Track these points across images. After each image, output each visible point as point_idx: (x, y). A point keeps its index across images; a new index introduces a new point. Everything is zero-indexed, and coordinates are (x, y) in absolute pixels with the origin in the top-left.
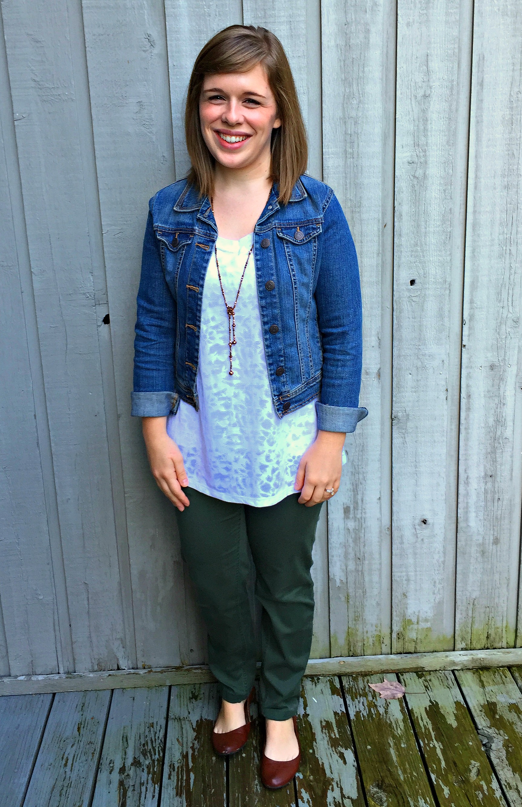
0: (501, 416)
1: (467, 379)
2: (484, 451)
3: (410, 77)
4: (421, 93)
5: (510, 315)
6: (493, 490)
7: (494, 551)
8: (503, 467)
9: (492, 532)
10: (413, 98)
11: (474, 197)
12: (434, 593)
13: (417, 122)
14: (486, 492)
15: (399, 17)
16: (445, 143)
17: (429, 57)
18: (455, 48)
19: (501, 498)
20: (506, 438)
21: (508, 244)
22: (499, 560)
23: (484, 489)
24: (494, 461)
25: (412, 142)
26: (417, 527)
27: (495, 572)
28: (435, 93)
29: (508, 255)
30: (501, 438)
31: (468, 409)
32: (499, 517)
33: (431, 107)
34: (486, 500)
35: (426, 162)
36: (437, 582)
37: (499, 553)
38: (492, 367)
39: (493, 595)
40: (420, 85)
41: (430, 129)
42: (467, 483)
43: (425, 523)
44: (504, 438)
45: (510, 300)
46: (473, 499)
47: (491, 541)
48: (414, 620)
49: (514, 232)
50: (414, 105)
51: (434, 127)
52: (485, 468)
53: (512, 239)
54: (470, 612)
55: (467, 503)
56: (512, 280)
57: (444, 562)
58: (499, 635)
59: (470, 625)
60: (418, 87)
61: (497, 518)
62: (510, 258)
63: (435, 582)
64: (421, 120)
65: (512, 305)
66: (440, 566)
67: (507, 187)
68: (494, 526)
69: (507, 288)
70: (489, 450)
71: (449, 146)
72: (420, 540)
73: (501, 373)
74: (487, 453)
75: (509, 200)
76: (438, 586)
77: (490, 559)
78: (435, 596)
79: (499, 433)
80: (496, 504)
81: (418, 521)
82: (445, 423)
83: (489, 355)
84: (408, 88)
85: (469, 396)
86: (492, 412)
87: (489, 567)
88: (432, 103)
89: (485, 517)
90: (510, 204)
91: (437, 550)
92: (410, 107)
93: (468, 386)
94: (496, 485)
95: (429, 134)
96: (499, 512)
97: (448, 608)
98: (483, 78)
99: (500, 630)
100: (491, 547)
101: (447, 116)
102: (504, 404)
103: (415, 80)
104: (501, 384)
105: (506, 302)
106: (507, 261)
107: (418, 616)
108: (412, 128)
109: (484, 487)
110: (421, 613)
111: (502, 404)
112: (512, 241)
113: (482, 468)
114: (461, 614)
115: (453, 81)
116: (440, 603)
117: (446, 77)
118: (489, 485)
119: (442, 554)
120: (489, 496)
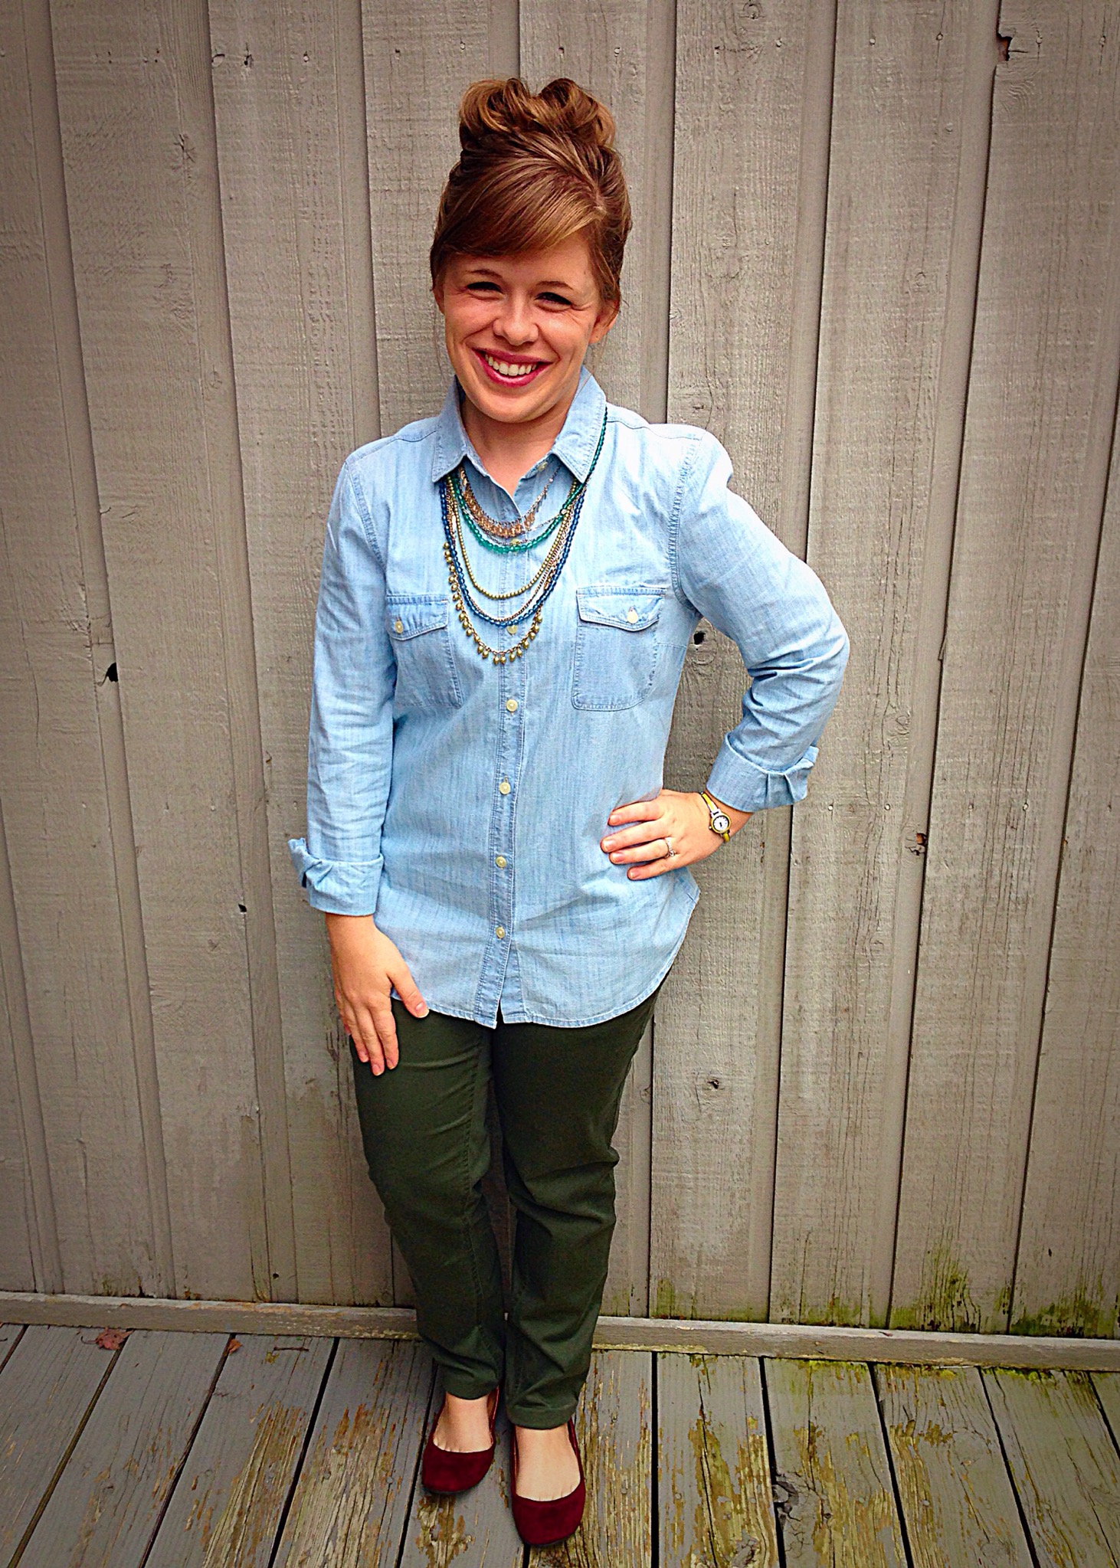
0: (869, 901)
1: (803, 827)
2: (833, 963)
3: (699, 238)
4: (719, 269)
5: (890, 711)
6: (849, 1035)
7: (850, 1147)
8: (870, 995)
9: (845, 1112)
10: (704, 280)
11: (825, 480)
12: (730, 1214)
13: (711, 327)
14: (835, 1038)
15: (677, 116)
16: (768, 371)
17: (739, 199)
18: (790, 181)
19: (865, 1051)
20: (877, 942)
21: (891, 575)
22: (857, 1165)
23: (830, 1035)
24: (853, 982)
25: (701, 367)
26: (701, 1092)
27: (850, 1186)
28: (750, 272)
29: (890, 596)
30: (867, 941)
31: (805, 883)
32: (860, 1086)
33: (741, 299)
34: (835, 1053)
35: (729, 409)
36: (738, 1195)
37: (857, 1154)
38: (853, 808)
39: (846, 1229)
40: (720, 255)
41: (737, 343)
42: (799, 1020)
43: (716, 1087)
44: (873, 941)
45: (892, 681)
46: (809, 1052)
47: (844, 1130)
48: (693, 1258)
49: (903, 551)
50: (706, 295)
51: (745, 339)
52: (834, 993)
53: (899, 565)
54: (801, 1255)
55: (799, 1055)
56: (897, 644)
57: (750, 1160)
58: (856, 1303)
59: (798, 1278)
60: (714, 257)
61: (856, 1089)
62: (894, 602)
63: (733, 1196)
64: (720, 324)
65: (896, 693)
66: (743, 1167)
67: (892, 463)
68: (849, 1102)
69: (887, 659)
70: (843, 963)
71: (776, 377)
72: (704, 1115)
73: (871, 820)
74: (839, 967)
75: (894, 488)
76: (739, 1202)
77: (841, 1161)
78: (731, 1219)
79: (863, 931)
80: (854, 1062)
81: (701, 1082)
82: (759, 907)
83: (848, 783)
84: (694, 260)
85: (807, 859)
86: (852, 891)
87: (839, 1175)
88: (742, 290)
89: (834, 1084)
90: (898, 496)
91: (738, 1137)
92: (697, 297)
93: (804, 840)
94: (856, 1028)
95: (736, 352)
96: (861, 1077)
97: (756, 1243)
98: (848, 243)
99: (858, 1293)
100: (843, 1140)
101: (773, 318)
102: (875, 879)
103: (708, 244)
104: (870, 841)
105: (883, 685)
106: (889, 609)
107: (699, 1252)
108: (701, 340)
109: (831, 1029)
110: (705, 1248)
111: (871, 878)
112: (899, 568)
113: (828, 996)
114: (783, 1257)
115: (786, 248)
116: (743, 1232)
117: (772, 239)
118: (843, 1026)
119: (747, 1146)
120: (842, 1048)
